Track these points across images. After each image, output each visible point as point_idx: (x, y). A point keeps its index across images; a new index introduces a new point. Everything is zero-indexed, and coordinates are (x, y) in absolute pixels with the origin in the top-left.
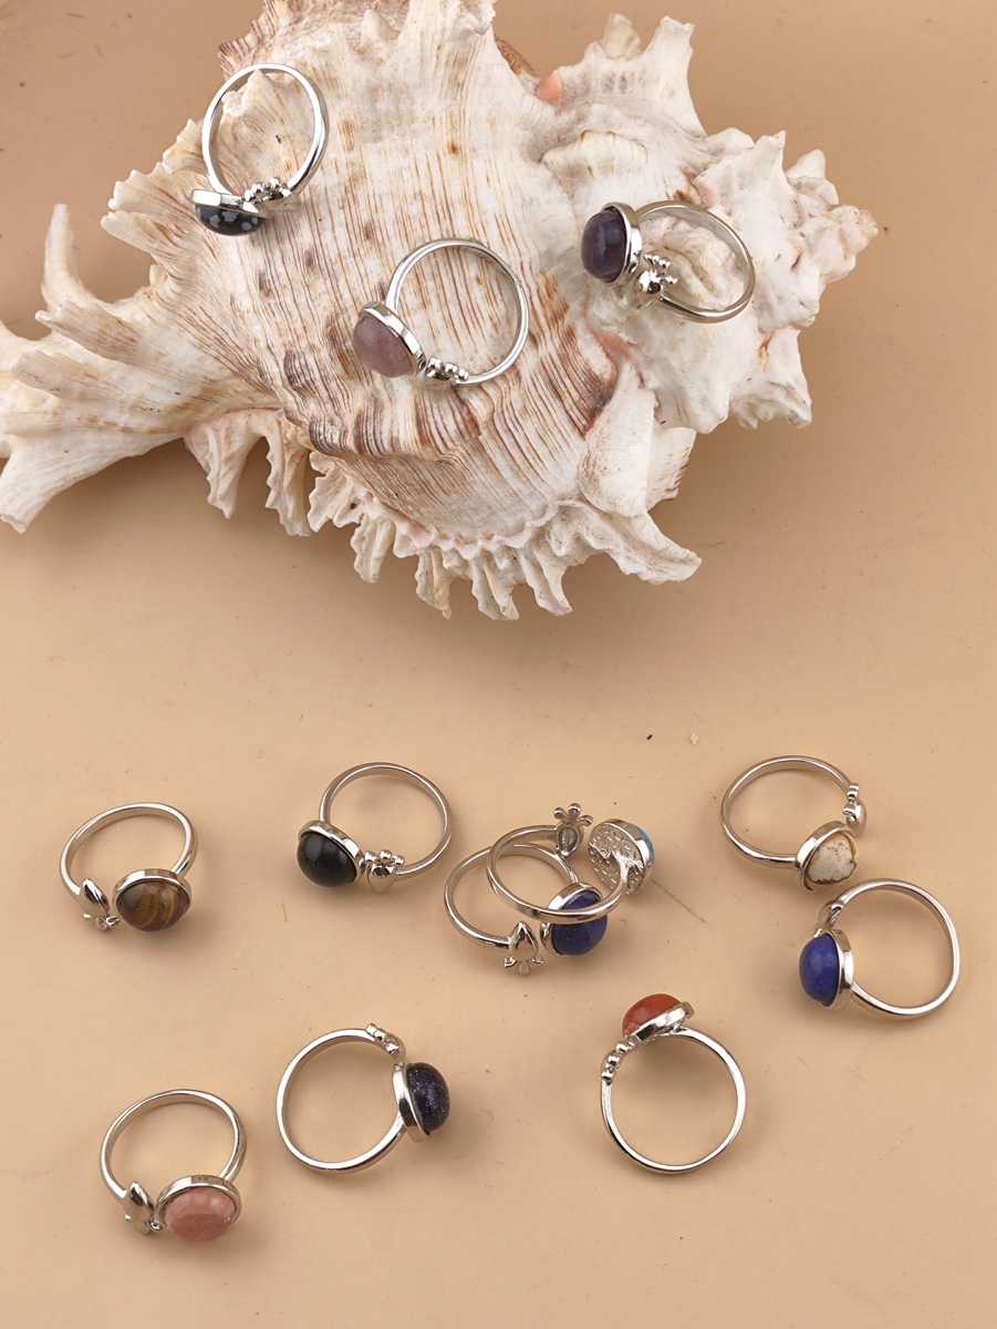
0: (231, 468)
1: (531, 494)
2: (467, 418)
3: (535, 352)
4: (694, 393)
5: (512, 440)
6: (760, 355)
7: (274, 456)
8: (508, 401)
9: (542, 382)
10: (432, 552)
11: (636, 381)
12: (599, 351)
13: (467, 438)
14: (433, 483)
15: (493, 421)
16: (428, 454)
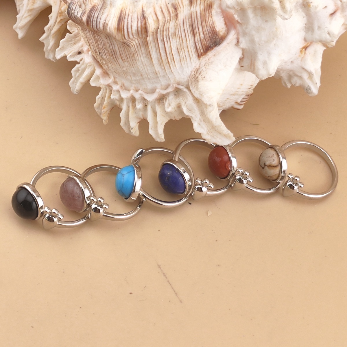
0: (30, 15)
1: (164, 76)
2: (143, 26)
3: (189, 8)
4: (261, 57)
5: (163, 46)
6: (301, 51)
7: (52, 17)
8: (168, 26)
9: (188, 24)
10: (108, 88)
11: (235, 41)
12: (222, 20)
13: (140, 36)
14: (118, 53)
15: (157, 33)
16: (118, 37)
